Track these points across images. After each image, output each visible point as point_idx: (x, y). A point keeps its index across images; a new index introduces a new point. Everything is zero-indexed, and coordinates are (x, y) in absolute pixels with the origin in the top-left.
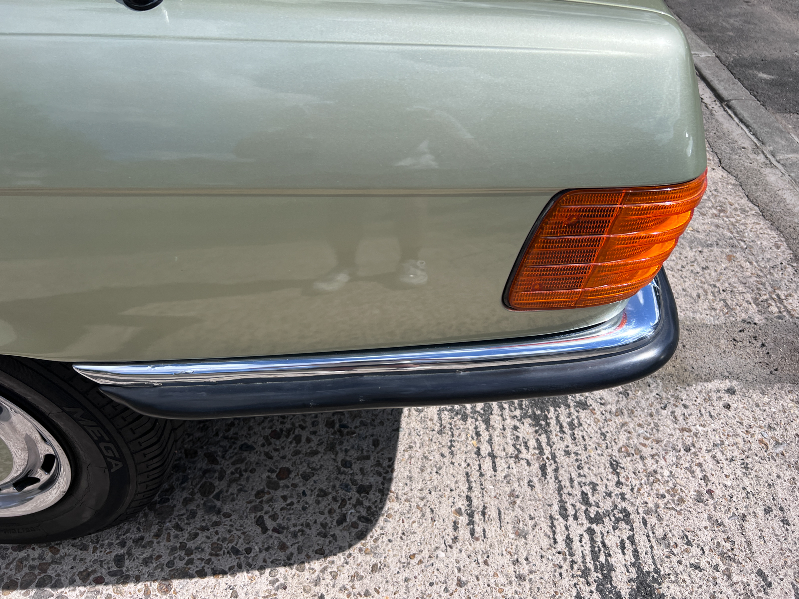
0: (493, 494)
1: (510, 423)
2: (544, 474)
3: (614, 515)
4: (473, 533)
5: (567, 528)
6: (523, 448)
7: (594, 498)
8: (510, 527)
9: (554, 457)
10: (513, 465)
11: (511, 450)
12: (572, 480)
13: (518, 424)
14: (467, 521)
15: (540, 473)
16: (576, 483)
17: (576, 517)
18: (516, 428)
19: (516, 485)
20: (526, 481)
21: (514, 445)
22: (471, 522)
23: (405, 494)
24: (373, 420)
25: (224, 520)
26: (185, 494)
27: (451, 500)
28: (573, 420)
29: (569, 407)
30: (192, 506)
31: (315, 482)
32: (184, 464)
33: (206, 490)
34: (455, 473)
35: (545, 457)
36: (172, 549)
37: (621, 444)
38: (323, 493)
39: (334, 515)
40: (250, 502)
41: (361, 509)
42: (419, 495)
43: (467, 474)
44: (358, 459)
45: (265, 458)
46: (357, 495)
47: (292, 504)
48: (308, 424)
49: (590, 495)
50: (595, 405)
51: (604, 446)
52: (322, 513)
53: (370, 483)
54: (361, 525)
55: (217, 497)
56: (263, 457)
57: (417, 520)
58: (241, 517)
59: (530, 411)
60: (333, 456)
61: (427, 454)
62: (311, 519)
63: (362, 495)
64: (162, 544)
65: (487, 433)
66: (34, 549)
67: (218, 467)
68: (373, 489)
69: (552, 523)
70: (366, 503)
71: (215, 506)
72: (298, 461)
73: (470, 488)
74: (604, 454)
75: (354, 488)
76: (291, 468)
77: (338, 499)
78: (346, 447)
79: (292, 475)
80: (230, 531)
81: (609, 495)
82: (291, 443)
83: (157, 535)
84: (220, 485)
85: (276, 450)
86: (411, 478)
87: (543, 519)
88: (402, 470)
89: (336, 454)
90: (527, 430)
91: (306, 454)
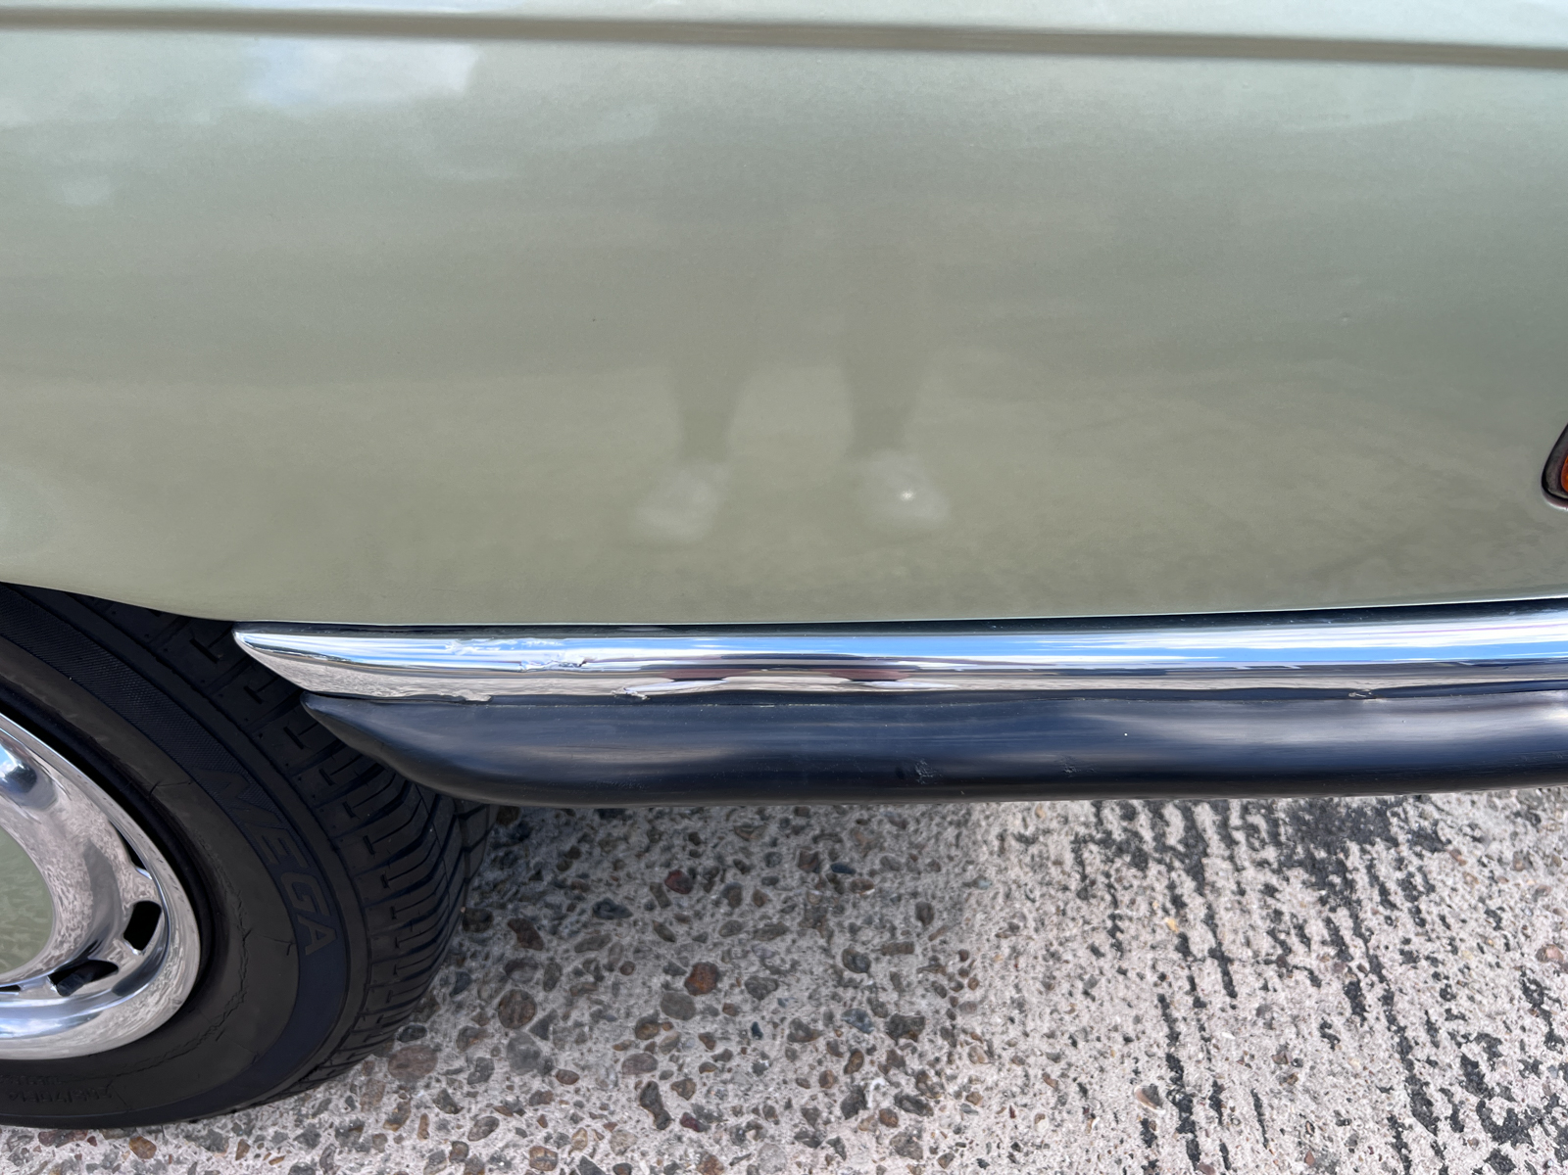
0: (1235, 1055)
1: (1251, 875)
2: (1359, 1009)
3: (1554, 1121)
4: (1194, 1153)
5: (1438, 1152)
6: (1294, 941)
7: (1497, 1076)
8: (1289, 1142)
9: (1377, 967)
10: (1275, 982)
11: (1265, 944)
12: (1431, 1028)
13: (1274, 881)
14: (1175, 1123)
15: (1347, 1005)
16: (1443, 1035)
17: (1457, 1126)
18: (1270, 891)
19: (1290, 1033)
20: (1315, 1025)
21: (1272, 933)
22: (1187, 1126)
23: (1010, 1044)
24: (914, 858)
25: (559, 1089)
26: (464, 1021)
27: (1129, 1064)
28: (1411, 875)
29: (1393, 842)
30: (481, 1052)
31: (781, 1003)
32: (461, 945)
33: (515, 1012)
34: (1130, 996)
35: (1354, 965)
36: (432, 1159)
37: (1540, 941)
38: (804, 1034)
39: (835, 1090)
40: (624, 1047)
41: (902, 1079)
42: (1045, 1047)
43: (1162, 999)
44: (885, 950)
45: (655, 937)
46: (889, 1042)
47: (727, 1056)
48: (757, 859)
49: (1484, 1067)
50: (1458, 842)
51: (1500, 943)
52: (803, 1083)
53: (918, 1013)
54: (906, 1120)
55: (542, 1030)
56: (650, 936)
57: (1048, 1112)
58: (602, 1085)
59: (1300, 849)
60: (822, 942)
61: (1055, 947)
62: (777, 1097)
63: (902, 1041)
64: (407, 1143)
65: (1200, 900)
66: (92, 1141)
67: (542, 957)
68: (928, 1029)
69: (1398, 1136)
70: (914, 1064)
71: (537, 1054)
72: (737, 950)
73: (1174, 1037)
74: (1502, 964)
75: (880, 1022)
76: (722, 967)
77: (843, 1048)
78: (852, 920)
79: (724, 984)
80: (575, 1119)
81: (1534, 1067)
82: (717, 904)
83: (396, 1121)
84: (549, 1002)
85: (682, 920)
86: (1020, 1005)
87: (1371, 1125)
88: (998, 983)
89: (830, 937)
90: (1297, 895)
91: (756, 932)
